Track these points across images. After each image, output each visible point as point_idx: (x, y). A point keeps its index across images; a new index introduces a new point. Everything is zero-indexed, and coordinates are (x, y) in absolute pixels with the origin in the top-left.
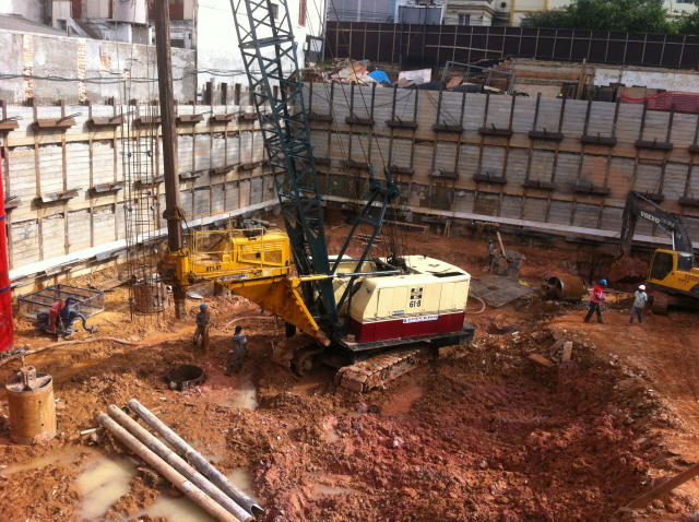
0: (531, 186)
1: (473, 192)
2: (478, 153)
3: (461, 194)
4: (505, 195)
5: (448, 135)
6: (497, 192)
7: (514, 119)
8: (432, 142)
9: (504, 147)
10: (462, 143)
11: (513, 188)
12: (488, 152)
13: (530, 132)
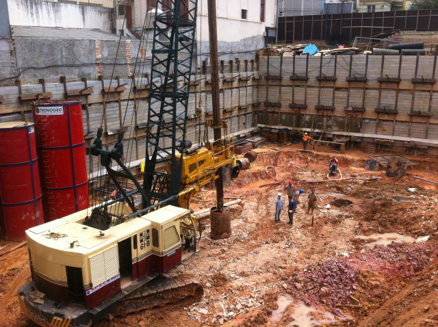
0: (415, 114)
1: (375, 120)
2: (378, 94)
3: (367, 121)
4: (396, 121)
5: (357, 84)
6: (392, 119)
7: (401, 71)
8: (347, 88)
9: (396, 90)
10: (367, 89)
11: (402, 117)
12: (384, 93)
13: (413, 79)
